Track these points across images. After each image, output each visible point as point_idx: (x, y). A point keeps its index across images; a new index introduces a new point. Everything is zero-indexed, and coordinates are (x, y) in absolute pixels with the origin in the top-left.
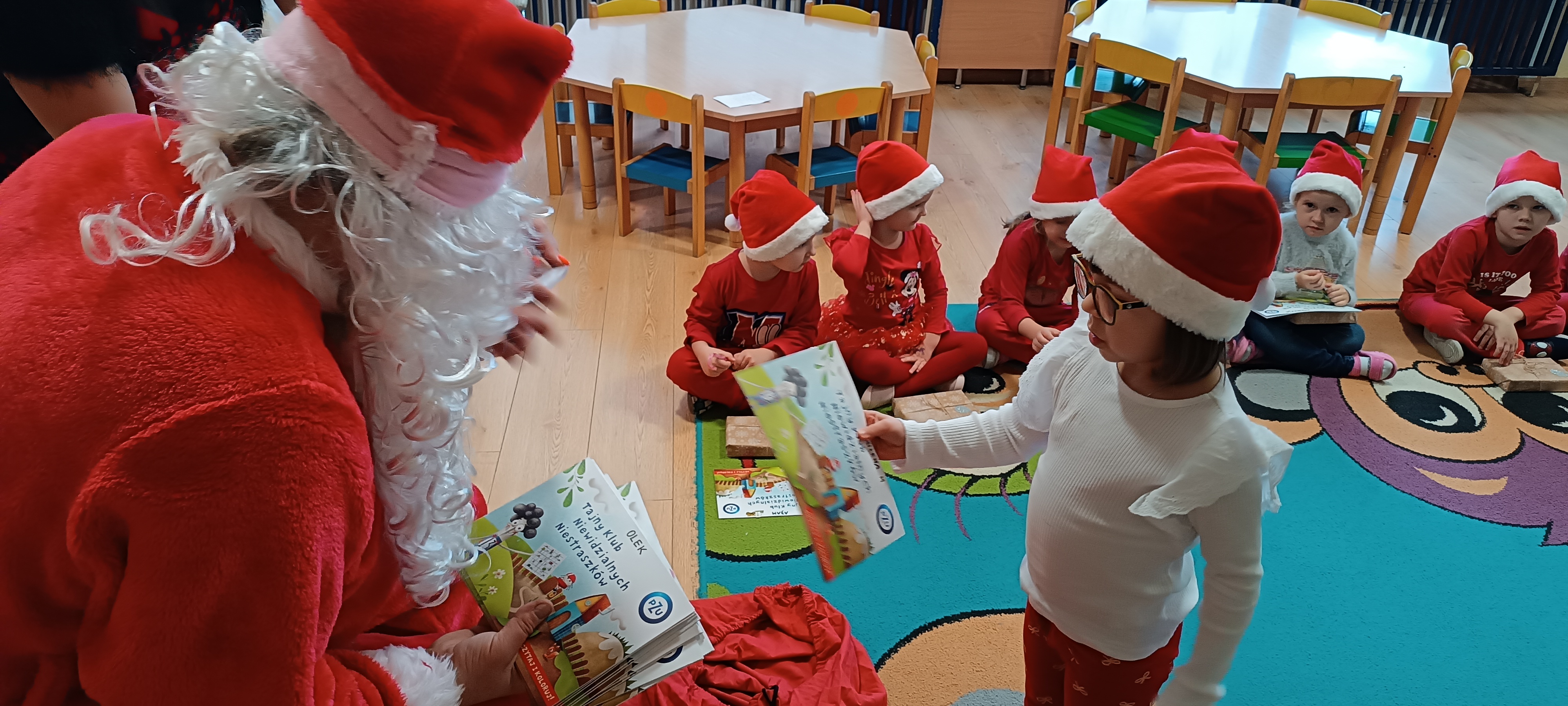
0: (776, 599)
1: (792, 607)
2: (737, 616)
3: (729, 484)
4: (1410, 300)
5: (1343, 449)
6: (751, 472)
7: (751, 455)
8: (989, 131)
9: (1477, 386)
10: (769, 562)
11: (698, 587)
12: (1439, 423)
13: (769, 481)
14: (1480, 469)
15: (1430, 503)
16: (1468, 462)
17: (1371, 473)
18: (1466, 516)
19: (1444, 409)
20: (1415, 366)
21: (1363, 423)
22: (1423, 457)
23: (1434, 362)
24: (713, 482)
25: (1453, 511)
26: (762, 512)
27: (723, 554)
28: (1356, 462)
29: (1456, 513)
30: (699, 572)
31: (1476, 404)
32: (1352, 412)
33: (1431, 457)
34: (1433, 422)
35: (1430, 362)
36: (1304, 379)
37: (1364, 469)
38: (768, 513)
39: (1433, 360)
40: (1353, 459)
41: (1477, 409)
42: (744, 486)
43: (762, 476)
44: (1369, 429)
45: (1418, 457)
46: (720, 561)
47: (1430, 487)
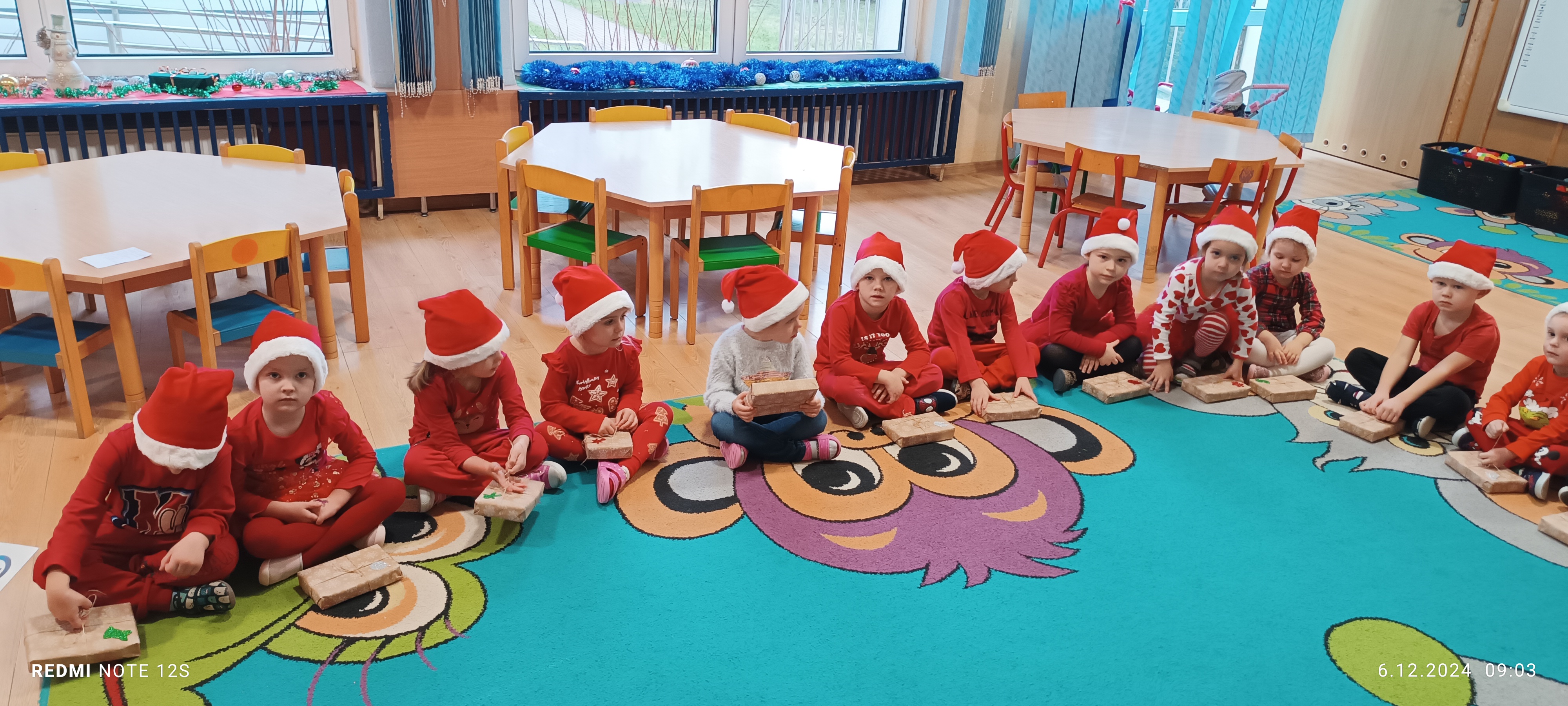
5: (759, 529)
8: (454, 257)
9: (878, 447)
12: (845, 487)
14: (876, 525)
15: (832, 567)
16: (866, 520)
17: (783, 548)
18: (862, 572)
19: (850, 473)
21: (780, 500)
22: (829, 523)
25: (849, 570)
28: (771, 539)
29: (853, 571)
31: (876, 464)
32: (771, 492)
33: (835, 521)
34: (840, 488)
35: (841, 431)
37: (777, 544)
40: (768, 537)
41: (877, 468)
44: (785, 505)
45: (824, 524)
47: (832, 550)
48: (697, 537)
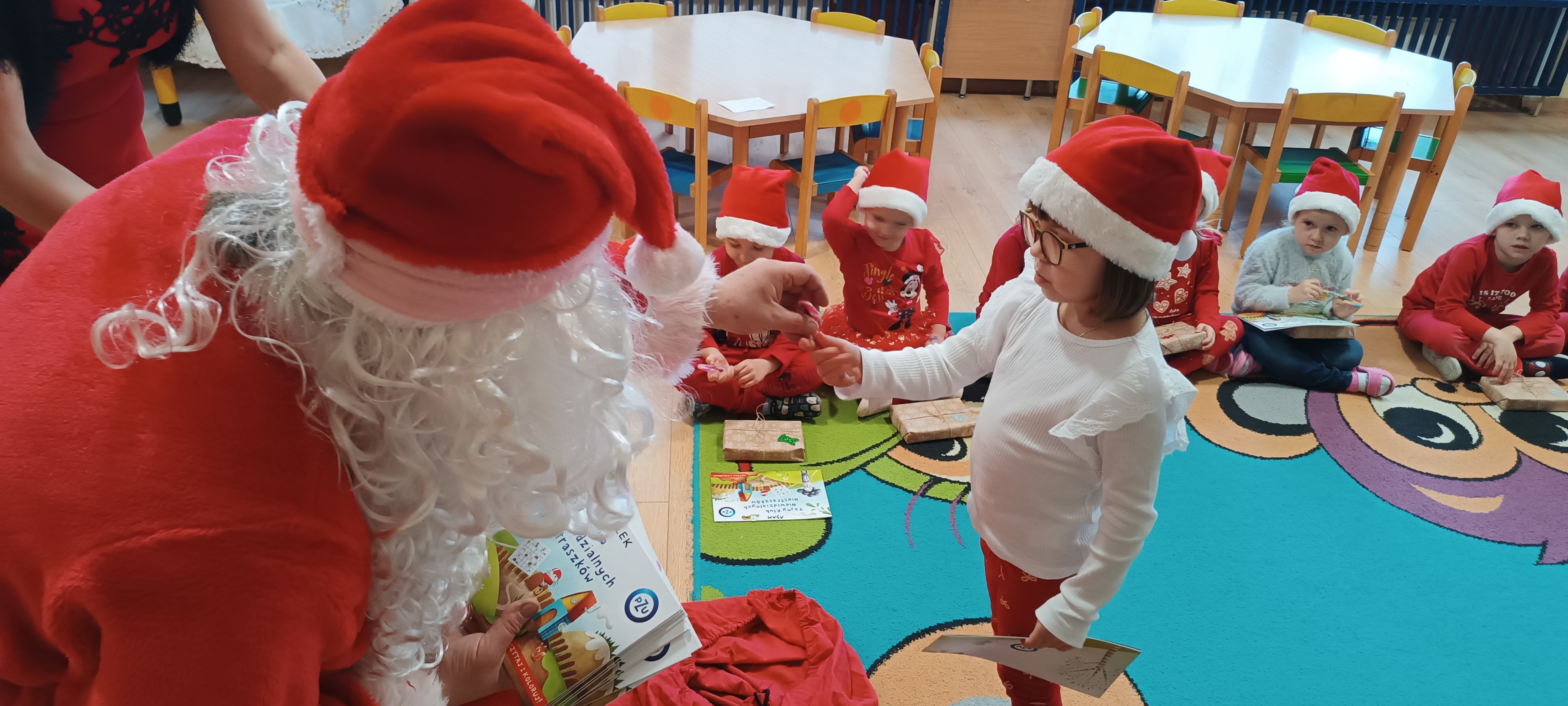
0: (769, 603)
1: (785, 611)
2: (730, 620)
3: (725, 488)
4: (1409, 317)
5: (1339, 465)
6: (747, 476)
7: (748, 459)
8: (993, 141)
9: (1475, 404)
10: (763, 566)
11: (692, 589)
12: (1436, 440)
13: (766, 485)
14: (1475, 487)
15: (1426, 520)
16: (1465, 480)
17: (1367, 489)
18: (1461, 533)
19: (1442, 426)
20: (1413, 383)
21: (1360, 439)
22: (1420, 474)
23: (1432, 380)
24: (709, 485)
25: (1448, 529)
26: (758, 516)
27: (718, 557)
28: (1352, 477)
29: (1452, 530)
30: (693, 574)
31: (1473, 422)
32: (1350, 427)
33: (1427, 474)
34: (1431, 440)
35: (1428, 379)
36: (1301, 393)
37: (1361, 484)
38: (764, 517)
39: (1432, 377)
40: (1349, 474)
41: (1474, 426)
42: (740, 490)
43: (759, 480)
44: (1366, 445)
45: (1415, 474)
46: (714, 564)
47: (1426, 504)
48: (1269, 459)
